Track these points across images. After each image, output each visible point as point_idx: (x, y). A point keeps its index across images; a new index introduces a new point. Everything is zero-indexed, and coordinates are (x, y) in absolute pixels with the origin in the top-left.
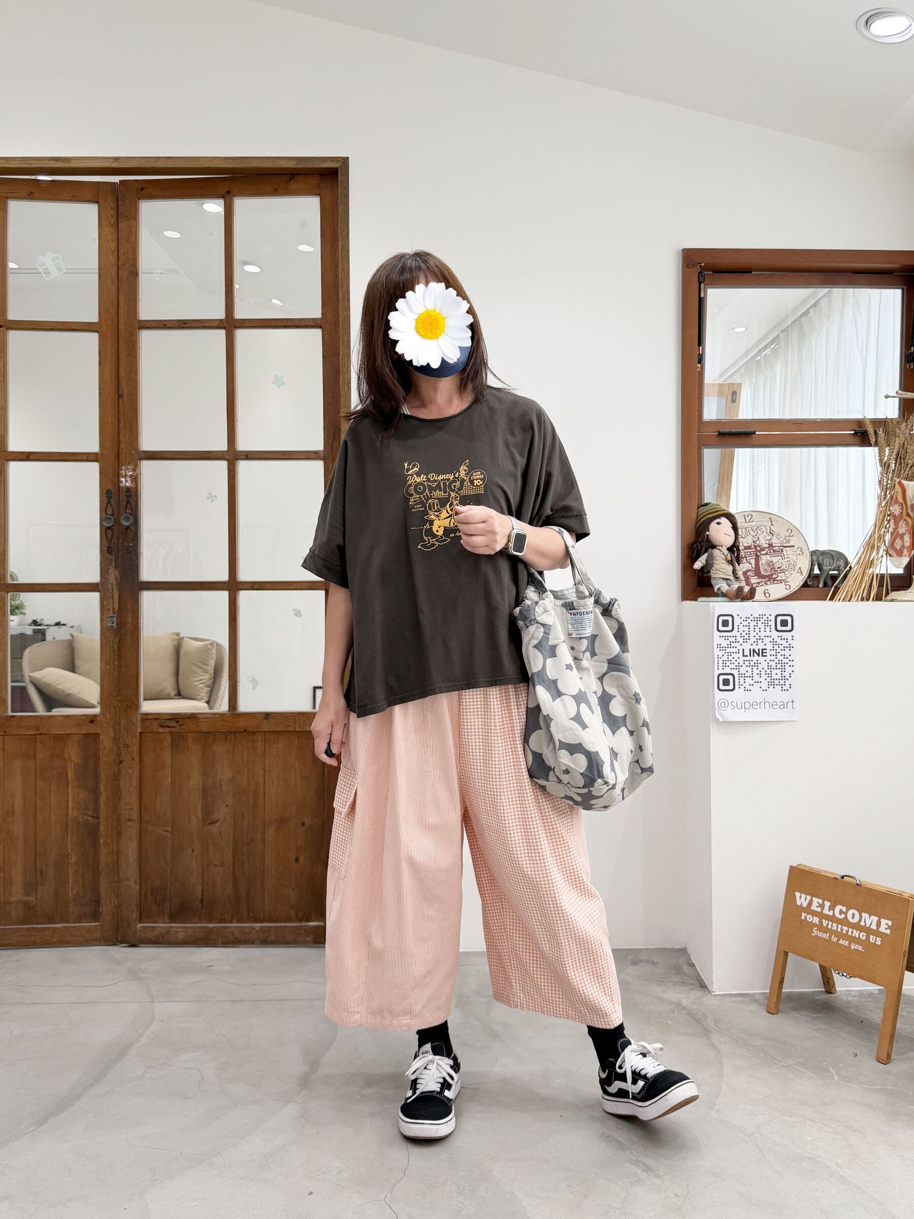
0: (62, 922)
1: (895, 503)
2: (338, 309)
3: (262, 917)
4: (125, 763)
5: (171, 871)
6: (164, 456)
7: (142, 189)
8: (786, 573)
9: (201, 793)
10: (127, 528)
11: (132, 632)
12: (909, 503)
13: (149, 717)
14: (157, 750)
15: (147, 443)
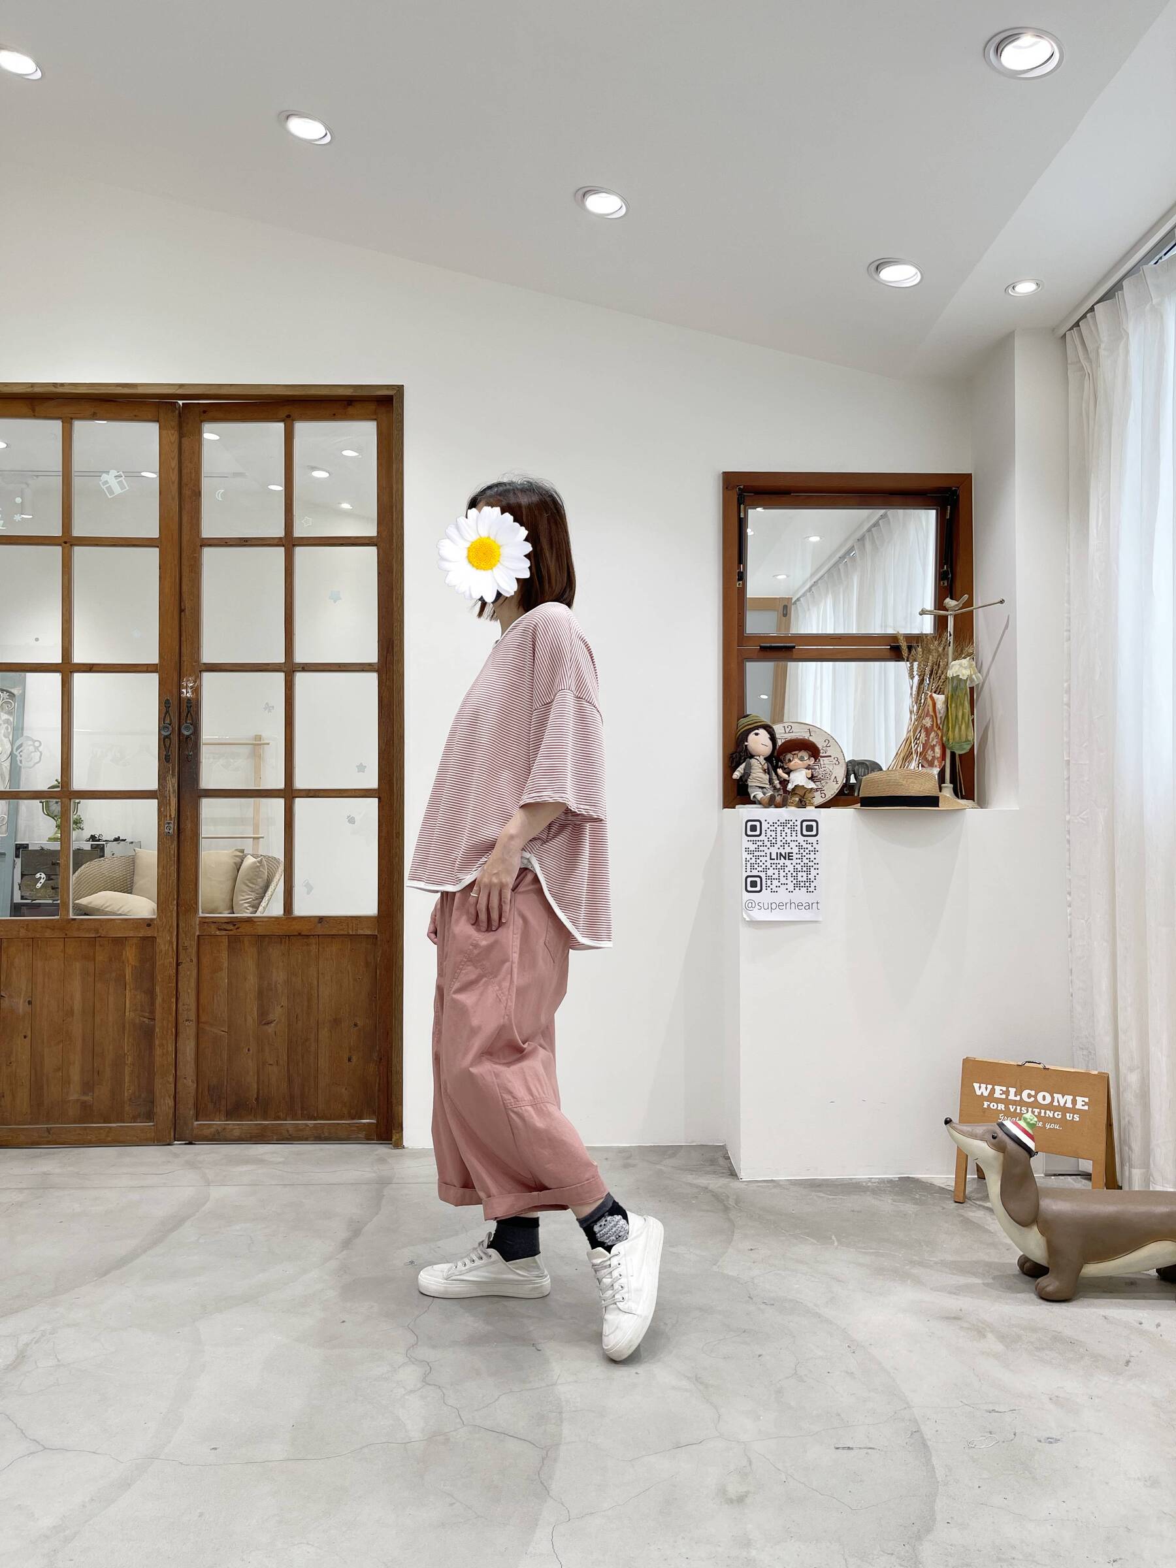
0: (118, 1121)
1: (926, 716)
2: (392, 527)
3: (316, 1115)
4: (183, 965)
5: (227, 1068)
6: (223, 668)
7: (204, 412)
8: (822, 782)
9: (256, 994)
10: (188, 737)
11: (191, 838)
12: (939, 716)
13: (207, 921)
14: (215, 952)
15: (207, 657)
